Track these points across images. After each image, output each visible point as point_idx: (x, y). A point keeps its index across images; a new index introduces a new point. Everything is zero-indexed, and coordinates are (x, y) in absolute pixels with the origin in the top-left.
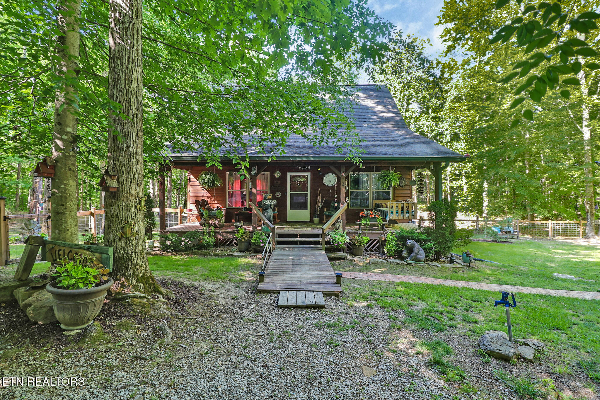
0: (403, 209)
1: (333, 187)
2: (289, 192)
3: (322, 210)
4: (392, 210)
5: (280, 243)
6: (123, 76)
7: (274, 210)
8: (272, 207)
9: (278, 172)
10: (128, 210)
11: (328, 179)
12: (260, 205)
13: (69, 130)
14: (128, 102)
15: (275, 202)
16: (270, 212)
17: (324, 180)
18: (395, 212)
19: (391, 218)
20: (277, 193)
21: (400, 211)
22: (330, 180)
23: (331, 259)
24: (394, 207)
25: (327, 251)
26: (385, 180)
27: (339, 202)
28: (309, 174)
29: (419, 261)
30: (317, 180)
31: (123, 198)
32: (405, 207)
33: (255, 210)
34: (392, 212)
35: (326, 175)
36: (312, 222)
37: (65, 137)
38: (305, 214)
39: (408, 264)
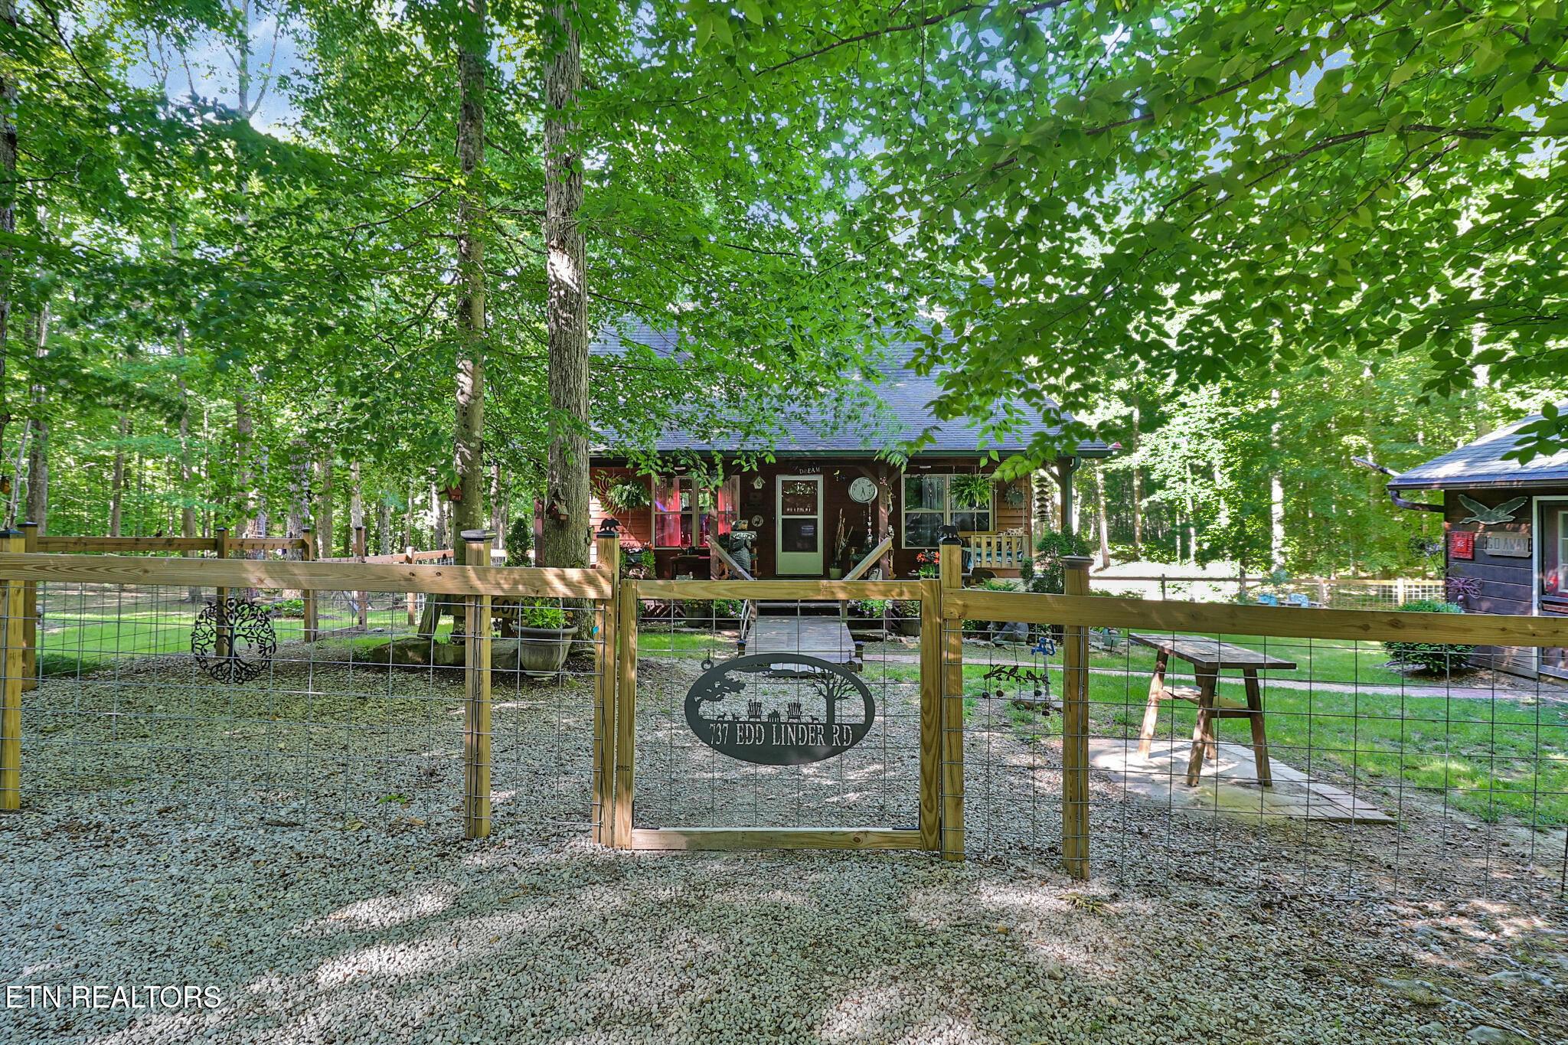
0: (999, 549)
1: (864, 506)
2: (780, 517)
3: (846, 552)
4: (978, 550)
5: (763, 612)
6: (572, 373)
7: (751, 551)
8: (749, 544)
9: (759, 479)
10: (577, 544)
11: (859, 489)
12: (724, 540)
13: (477, 434)
14: (578, 406)
15: (753, 535)
16: (745, 554)
17: (851, 492)
18: (984, 554)
19: (978, 565)
20: (755, 519)
21: (995, 551)
22: (862, 490)
23: (855, 638)
24: (984, 545)
25: (852, 625)
26: (962, 492)
27: (875, 533)
28: (820, 479)
29: (1016, 640)
30: (837, 492)
31: (572, 528)
32: (1004, 544)
33: (716, 550)
34: (979, 555)
35: (856, 482)
36: (827, 576)
37: (473, 445)
38: (814, 560)
39: (997, 645)
